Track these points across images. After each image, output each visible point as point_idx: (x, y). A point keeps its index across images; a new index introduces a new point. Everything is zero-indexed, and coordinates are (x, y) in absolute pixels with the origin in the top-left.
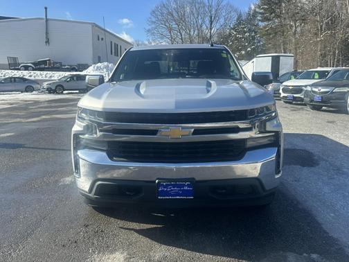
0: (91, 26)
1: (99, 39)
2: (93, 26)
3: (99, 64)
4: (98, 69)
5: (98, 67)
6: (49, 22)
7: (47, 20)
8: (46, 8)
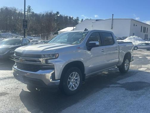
0: (130, 20)
1: (134, 26)
2: (131, 20)
3: (131, 37)
4: (130, 39)
5: (130, 38)
6: (114, 20)
7: (113, 19)
8: (113, 15)
